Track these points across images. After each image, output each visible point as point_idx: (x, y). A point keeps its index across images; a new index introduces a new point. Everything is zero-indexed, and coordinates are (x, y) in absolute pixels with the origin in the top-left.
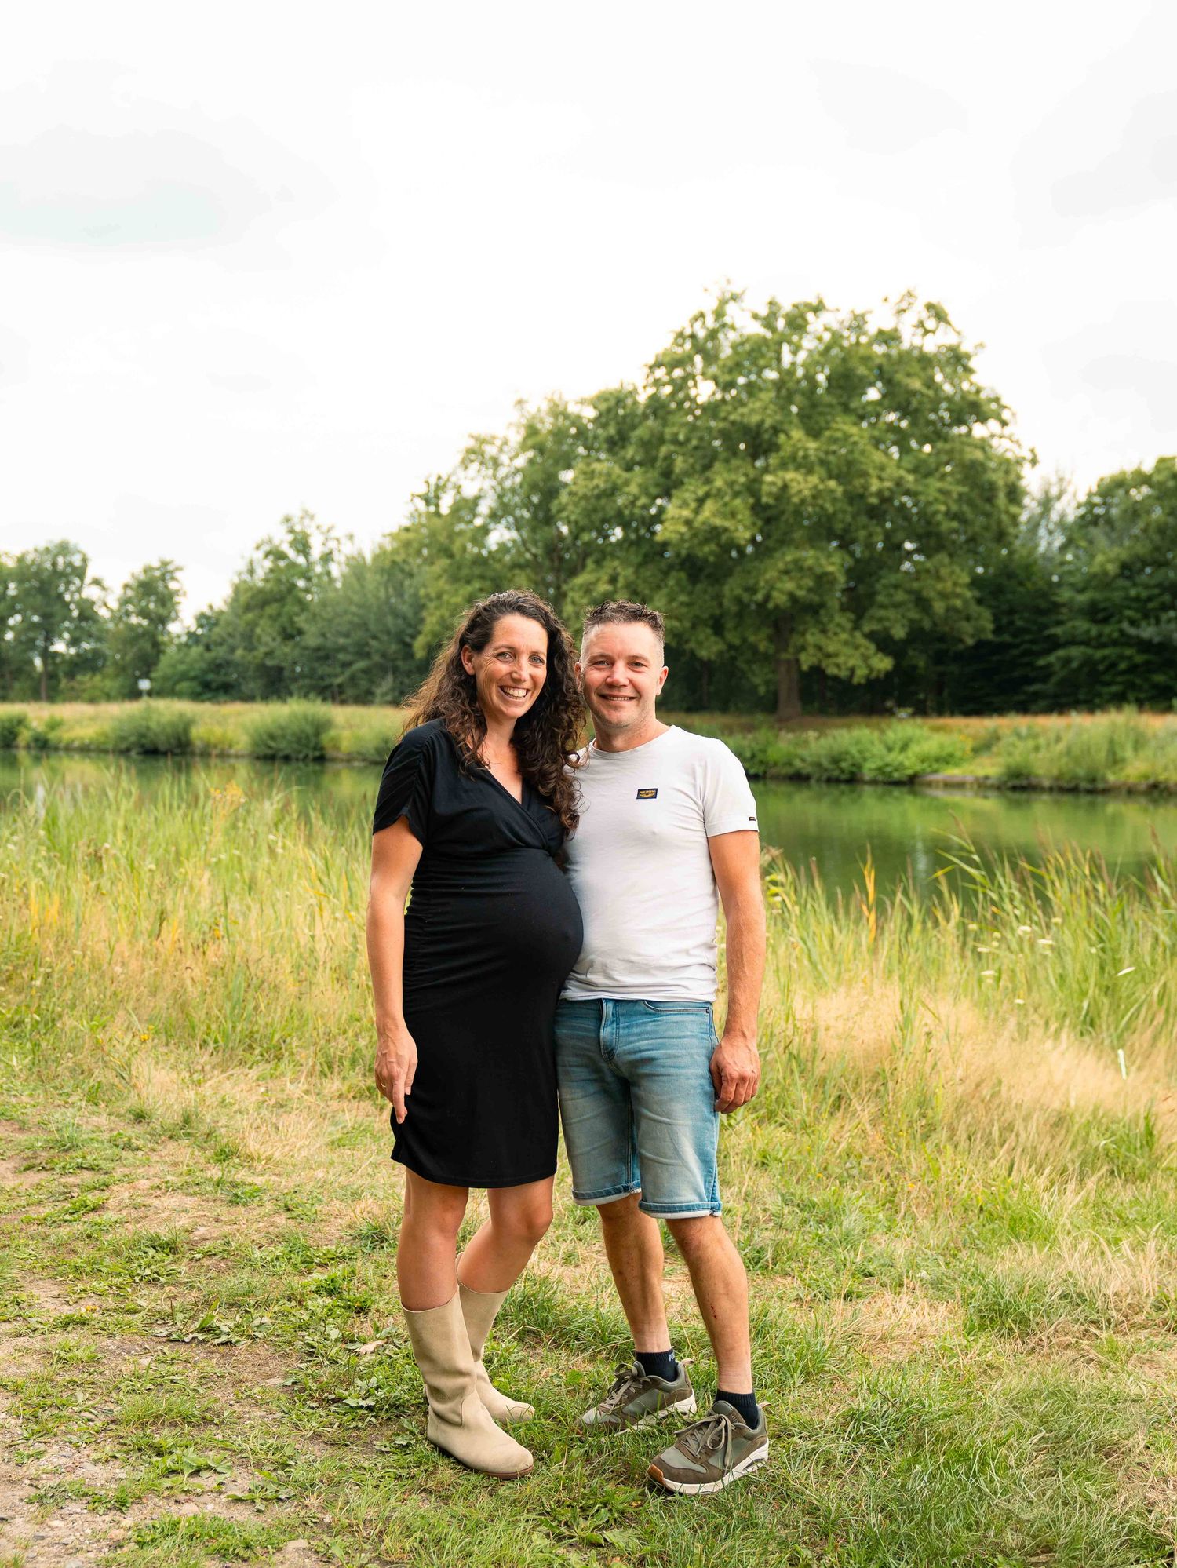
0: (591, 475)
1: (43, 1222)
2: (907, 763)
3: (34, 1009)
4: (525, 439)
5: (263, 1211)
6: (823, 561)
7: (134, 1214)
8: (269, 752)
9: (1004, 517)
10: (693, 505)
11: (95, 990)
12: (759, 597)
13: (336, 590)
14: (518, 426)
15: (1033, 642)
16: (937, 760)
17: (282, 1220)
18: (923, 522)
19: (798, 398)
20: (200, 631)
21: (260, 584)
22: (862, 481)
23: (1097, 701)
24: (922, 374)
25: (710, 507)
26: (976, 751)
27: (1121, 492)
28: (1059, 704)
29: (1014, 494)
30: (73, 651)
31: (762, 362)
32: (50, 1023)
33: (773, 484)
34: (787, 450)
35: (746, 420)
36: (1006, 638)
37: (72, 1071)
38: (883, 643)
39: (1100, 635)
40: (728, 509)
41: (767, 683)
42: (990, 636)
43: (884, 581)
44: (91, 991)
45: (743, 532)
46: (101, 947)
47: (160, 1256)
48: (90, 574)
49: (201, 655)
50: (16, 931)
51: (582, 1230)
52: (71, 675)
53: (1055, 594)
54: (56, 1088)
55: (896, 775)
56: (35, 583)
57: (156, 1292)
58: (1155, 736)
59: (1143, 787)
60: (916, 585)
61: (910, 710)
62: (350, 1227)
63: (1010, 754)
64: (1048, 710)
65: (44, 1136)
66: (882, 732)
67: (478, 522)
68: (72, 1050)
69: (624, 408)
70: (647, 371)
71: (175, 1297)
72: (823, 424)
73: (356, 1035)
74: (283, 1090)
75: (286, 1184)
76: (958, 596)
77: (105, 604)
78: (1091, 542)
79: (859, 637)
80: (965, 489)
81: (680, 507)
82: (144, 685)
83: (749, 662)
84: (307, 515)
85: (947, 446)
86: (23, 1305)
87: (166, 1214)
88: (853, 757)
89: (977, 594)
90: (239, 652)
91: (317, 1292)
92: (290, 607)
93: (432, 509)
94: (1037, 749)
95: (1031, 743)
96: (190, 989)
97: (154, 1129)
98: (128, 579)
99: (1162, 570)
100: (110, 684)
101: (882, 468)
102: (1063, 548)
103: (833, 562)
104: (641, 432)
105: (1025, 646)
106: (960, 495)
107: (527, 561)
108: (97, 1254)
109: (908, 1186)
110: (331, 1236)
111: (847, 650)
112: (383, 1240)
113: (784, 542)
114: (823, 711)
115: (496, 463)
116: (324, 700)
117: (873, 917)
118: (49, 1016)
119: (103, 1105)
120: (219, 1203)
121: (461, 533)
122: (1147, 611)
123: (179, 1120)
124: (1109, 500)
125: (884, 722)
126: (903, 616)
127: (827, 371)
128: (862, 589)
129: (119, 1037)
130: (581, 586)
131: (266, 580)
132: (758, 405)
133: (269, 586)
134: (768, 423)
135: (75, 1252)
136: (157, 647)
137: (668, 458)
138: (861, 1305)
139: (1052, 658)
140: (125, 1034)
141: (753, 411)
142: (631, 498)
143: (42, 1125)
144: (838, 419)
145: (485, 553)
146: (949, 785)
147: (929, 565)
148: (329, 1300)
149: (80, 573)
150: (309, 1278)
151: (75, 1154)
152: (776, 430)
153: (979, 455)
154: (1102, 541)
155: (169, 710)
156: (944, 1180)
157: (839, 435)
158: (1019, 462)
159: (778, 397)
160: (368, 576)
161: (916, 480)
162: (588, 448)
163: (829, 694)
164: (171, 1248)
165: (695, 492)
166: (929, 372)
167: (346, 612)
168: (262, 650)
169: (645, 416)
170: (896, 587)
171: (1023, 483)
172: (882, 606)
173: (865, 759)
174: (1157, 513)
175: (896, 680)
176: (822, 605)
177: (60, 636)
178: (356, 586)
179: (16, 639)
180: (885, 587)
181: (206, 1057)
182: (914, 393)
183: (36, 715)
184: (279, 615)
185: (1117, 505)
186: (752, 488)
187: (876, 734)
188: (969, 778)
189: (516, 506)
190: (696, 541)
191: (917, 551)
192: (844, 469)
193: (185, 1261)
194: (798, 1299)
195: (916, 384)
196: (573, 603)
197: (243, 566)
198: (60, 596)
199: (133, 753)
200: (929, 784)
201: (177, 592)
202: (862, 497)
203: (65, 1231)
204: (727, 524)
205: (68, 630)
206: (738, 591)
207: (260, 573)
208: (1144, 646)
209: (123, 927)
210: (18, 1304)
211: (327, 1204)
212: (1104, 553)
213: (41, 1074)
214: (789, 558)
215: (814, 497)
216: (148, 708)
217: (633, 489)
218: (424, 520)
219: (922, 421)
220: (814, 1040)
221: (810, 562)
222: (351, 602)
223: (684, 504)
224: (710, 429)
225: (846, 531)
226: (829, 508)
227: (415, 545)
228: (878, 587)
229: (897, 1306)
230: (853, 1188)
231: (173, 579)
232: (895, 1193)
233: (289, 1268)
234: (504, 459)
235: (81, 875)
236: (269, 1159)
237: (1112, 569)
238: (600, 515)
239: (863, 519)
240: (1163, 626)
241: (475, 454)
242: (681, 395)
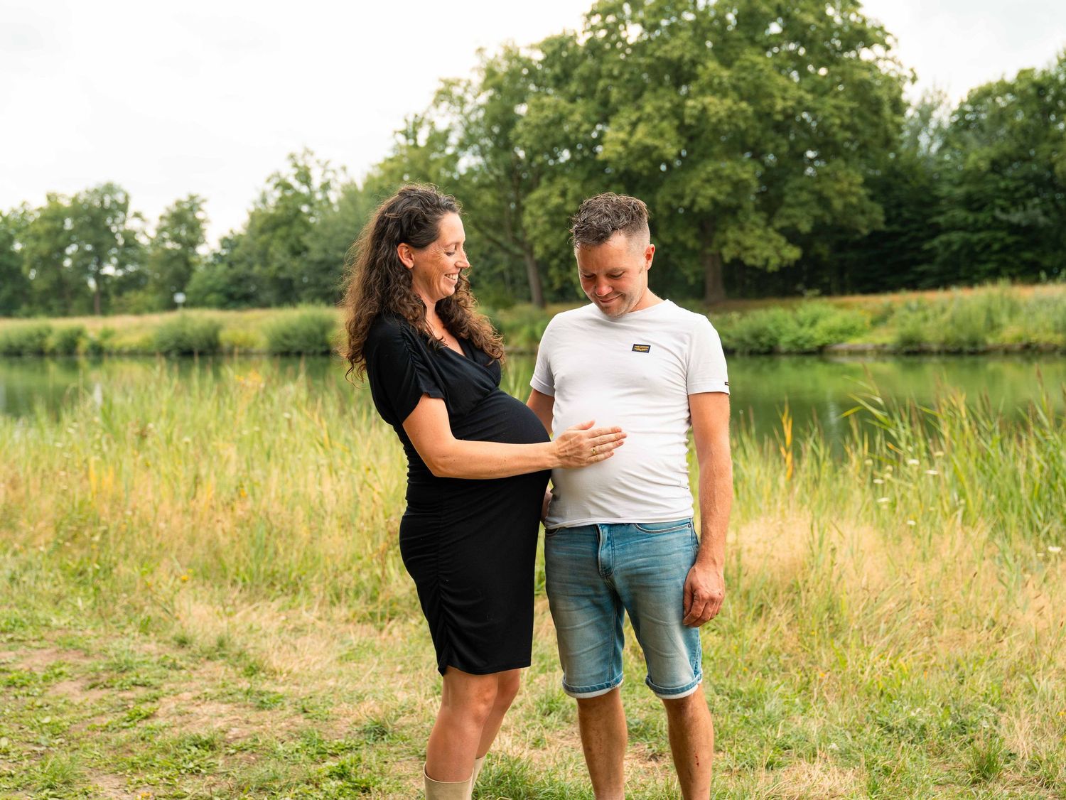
0: (541, 107)
1: (105, 729)
2: (816, 336)
3: (95, 558)
4: (486, 80)
5: (284, 714)
6: (739, 170)
7: (179, 720)
8: (285, 349)
9: (890, 127)
10: (628, 128)
11: (143, 542)
12: (686, 202)
13: (334, 213)
14: (479, 69)
15: (919, 230)
16: (842, 332)
17: (300, 720)
18: (821, 134)
19: (710, 35)
20: (224, 252)
21: (272, 211)
22: (768, 101)
23: (976, 277)
24: (815, 9)
25: (641, 130)
26: (875, 323)
27: (989, 101)
28: (943, 281)
29: (898, 106)
30: (120, 273)
31: (680, 6)
32: (108, 571)
33: (694, 107)
34: (704, 79)
35: (669, 56)
36: (896, 228)
37: (127, 608)
38: (792, 236)
39: (976, 221)
40: (656, 131)
41: (696, 274)
42: (882, 227)
43: (791, 185)
44: (140, 544)
45: (670, 148)
46: (148, 508)
47: (202, 752)
48: (132, 209)
49: (225, 273)
50: (78, 498)
51: (548, 720)
52: (119, 293)
53: (935, 189)
54: (113, 622)
55: (807, 347)
56: (87, 219)
57: (198, 781)
58: (1026, 304)
59: (1017, 347)
60: (817, 187)
61: (817, 291)
62: (356, 723)
63: (903, 325)
64: (935, 287)
65: (104, 661)
66: (794, 310)
67: (449, 151)
68: (126, 591)
69: (567, 50)
70: (584, 19)
71: (214, 785)
72: (733, 55)
73: (359, 571)
74: (299, 618)
75: (302, 691)
76: (854, 194)
77: (144, 233)
78: (964, 144)
79: (772, 233)
80: (855, 105)
81: (617, 131)
82: (180, 298)
83: (680, 257)
84: (309, 152)
85: (839, 69)
86: (90, 795)
87: (206, 719)
88: (770, 333)
89: (869, 191)
90: (257, 268)
91: (330, 776)
92: (297, 229)
93: (411, 142)
94: (926, 319)
95: (920, 315)
96: (221, 538)
97: (194, 652)
98: (163, 212)
99: (1027, 165)
100: (152, 299)
101: (785, 90)
102: (940, 150)
103: (747, 171)
104: (582, 70)
105: (913, 234)
106: (852, 110)
107: (492, 182)
108: (150, 753)
109: (820, 675)
110: (342, 731)
111: (762, 244)
112: (384, 733)
113: (705, 155)
114: (744, 296)
115: (462, 102)
116: (328, 304)
117: (789, 458)
118: (107, 566)
119: (152, 634)
120: (248, 709)
121: (436, 161)
122: (1015, 199)
123: (214, 644)
124: (979, 108)
125: (795, 302)
126: (808, 213)
127: (735, 11)
128: (772, 192)
129: (164, 581)
130: (537, 201)
131: (277, 207)
132: (678, 42)
133: (280, 212)
134: (688, 56)
135: (131, 752)
136: (189, 267)
137: (606, 91)
138: (780, 772)
139: (936, 242)
140: (170, 577)
141: (674, 48)
142: (575, 125)
143: (103, 652)
144: (747, 51)
145: (456, 176)
146: (853, 353)
147: (828, 169)
148: (340, 783)
149: (124, 208)
150: (324, 766)
151: (130, 674)
152: (694, 63)
153: (866, 75)
154: (974, 144)
155: (200, 318)
156: (850, 669)
157: (747, 64)
158: (900, 79)
159: (695, 35)
160: (361, 200)
161: (814, 99)
162: (538, 85)
163: (748, 282)
164: (210, 745)
165: (628, 118)
166: (821, 8)
167: (343, 231)
168: (275, 265)
169: (584, 57)
170: (801, 189)
171: (904, 98)
172: (790, 206)
173: (781, 334)
174: (1020, 117)
175: (805, 268)
176: (739, 207)
177: (109, 262)
178: (351, 209)
179: (74, 265)
180: (792, 189)
181: (236, 594)
182: (808, 26)
183: (92, 327)
184: (288, 235)
185: (985, 112)
186: (677, 111)
187: (789, 314)
188: (870, 346)
189: (480, 136)
190: (631, 159)
191: (817, 158)
192: (753, 92)
193: (222, 756)
194: (729, 770)
195: (809, 18)
196: (531, 214)
197: (256, 196)
198: (108, 229)
199: (173, 355)
200: (836, 353)
201: (203, 221)
202: (769, 115)
203: (123, 735)
204: (657, 142)
205: (115, 255)
206: (668, 199)
207: (272, 202)
208: (1014, 229)
209: (165, 489)
210: (86, 794)
211: (337, 706)
212: (976, 152)
213: (101, 613)
214: (710, 169)
215: (729, 117)
216: (184, 319)
217: (577, 117)
218: (404, 152)
219: (816, 49)
220: (738, 560)
221: (727, 172)
222: (346, 222)
223: (621, 128)
224: (639, 65)
225: (757, 143)
226: (742, 125)
227: (398, 173)
228: (786, 189)
229: (812, 772)
230: (773, 679)
231: (200, 210)
232: (809, 682)
233: (307, 759)
234: (469, 97)
235: (130, 450)
236: (289, 673)
237: (984, 165)
238: (550, 140)
239: (771, 134)
240: (1030, 212)
241: (444, 95)
242: (614, 37)
